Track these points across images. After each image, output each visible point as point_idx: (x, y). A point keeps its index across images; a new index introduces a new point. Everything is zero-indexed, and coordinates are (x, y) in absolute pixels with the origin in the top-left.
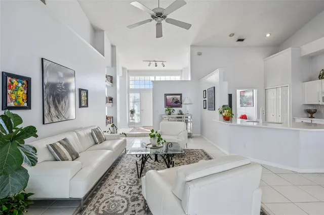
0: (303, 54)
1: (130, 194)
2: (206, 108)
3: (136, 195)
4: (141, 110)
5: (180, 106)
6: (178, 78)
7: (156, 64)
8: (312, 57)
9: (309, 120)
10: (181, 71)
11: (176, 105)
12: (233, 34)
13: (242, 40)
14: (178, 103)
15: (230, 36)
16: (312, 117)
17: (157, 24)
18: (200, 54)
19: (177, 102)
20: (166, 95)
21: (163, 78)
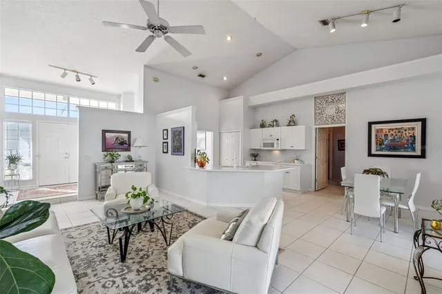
0: (251, 104)
1: (133, 286)
2: (167, 152)
3: (144, 282)
4: (36, 157)
5: (128, 149)
6: (112, 106)
7: (77, 76)
8: (255, 108)
9: (254, 163)
10: (120, 96)
11: (121, 147)
12: (197, 68)
13: (203, 76)
14: (125, 145)
15: (193, 68)
16: (255, 160)
17: (150, 36)
18: (156, 80)
19: (122, 143)
20: (104, 132)
21: (94, 104)
